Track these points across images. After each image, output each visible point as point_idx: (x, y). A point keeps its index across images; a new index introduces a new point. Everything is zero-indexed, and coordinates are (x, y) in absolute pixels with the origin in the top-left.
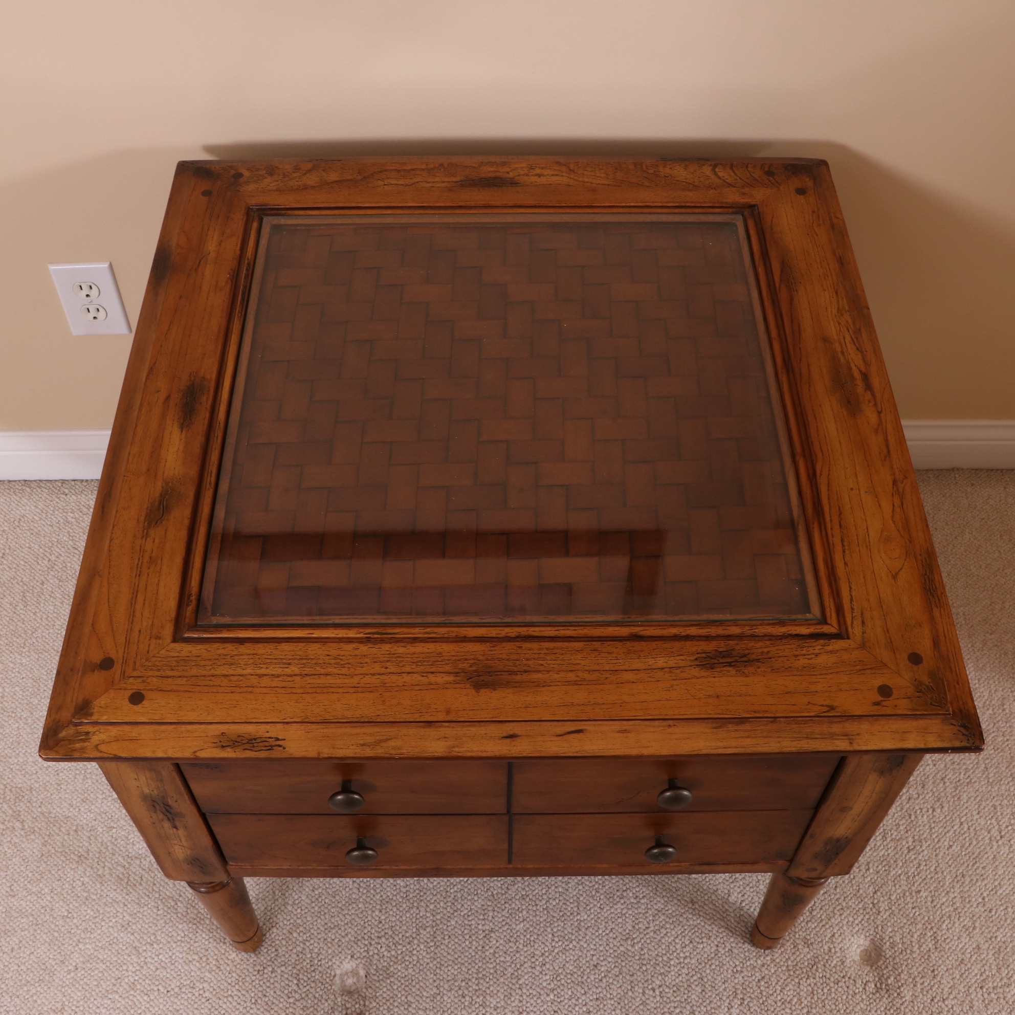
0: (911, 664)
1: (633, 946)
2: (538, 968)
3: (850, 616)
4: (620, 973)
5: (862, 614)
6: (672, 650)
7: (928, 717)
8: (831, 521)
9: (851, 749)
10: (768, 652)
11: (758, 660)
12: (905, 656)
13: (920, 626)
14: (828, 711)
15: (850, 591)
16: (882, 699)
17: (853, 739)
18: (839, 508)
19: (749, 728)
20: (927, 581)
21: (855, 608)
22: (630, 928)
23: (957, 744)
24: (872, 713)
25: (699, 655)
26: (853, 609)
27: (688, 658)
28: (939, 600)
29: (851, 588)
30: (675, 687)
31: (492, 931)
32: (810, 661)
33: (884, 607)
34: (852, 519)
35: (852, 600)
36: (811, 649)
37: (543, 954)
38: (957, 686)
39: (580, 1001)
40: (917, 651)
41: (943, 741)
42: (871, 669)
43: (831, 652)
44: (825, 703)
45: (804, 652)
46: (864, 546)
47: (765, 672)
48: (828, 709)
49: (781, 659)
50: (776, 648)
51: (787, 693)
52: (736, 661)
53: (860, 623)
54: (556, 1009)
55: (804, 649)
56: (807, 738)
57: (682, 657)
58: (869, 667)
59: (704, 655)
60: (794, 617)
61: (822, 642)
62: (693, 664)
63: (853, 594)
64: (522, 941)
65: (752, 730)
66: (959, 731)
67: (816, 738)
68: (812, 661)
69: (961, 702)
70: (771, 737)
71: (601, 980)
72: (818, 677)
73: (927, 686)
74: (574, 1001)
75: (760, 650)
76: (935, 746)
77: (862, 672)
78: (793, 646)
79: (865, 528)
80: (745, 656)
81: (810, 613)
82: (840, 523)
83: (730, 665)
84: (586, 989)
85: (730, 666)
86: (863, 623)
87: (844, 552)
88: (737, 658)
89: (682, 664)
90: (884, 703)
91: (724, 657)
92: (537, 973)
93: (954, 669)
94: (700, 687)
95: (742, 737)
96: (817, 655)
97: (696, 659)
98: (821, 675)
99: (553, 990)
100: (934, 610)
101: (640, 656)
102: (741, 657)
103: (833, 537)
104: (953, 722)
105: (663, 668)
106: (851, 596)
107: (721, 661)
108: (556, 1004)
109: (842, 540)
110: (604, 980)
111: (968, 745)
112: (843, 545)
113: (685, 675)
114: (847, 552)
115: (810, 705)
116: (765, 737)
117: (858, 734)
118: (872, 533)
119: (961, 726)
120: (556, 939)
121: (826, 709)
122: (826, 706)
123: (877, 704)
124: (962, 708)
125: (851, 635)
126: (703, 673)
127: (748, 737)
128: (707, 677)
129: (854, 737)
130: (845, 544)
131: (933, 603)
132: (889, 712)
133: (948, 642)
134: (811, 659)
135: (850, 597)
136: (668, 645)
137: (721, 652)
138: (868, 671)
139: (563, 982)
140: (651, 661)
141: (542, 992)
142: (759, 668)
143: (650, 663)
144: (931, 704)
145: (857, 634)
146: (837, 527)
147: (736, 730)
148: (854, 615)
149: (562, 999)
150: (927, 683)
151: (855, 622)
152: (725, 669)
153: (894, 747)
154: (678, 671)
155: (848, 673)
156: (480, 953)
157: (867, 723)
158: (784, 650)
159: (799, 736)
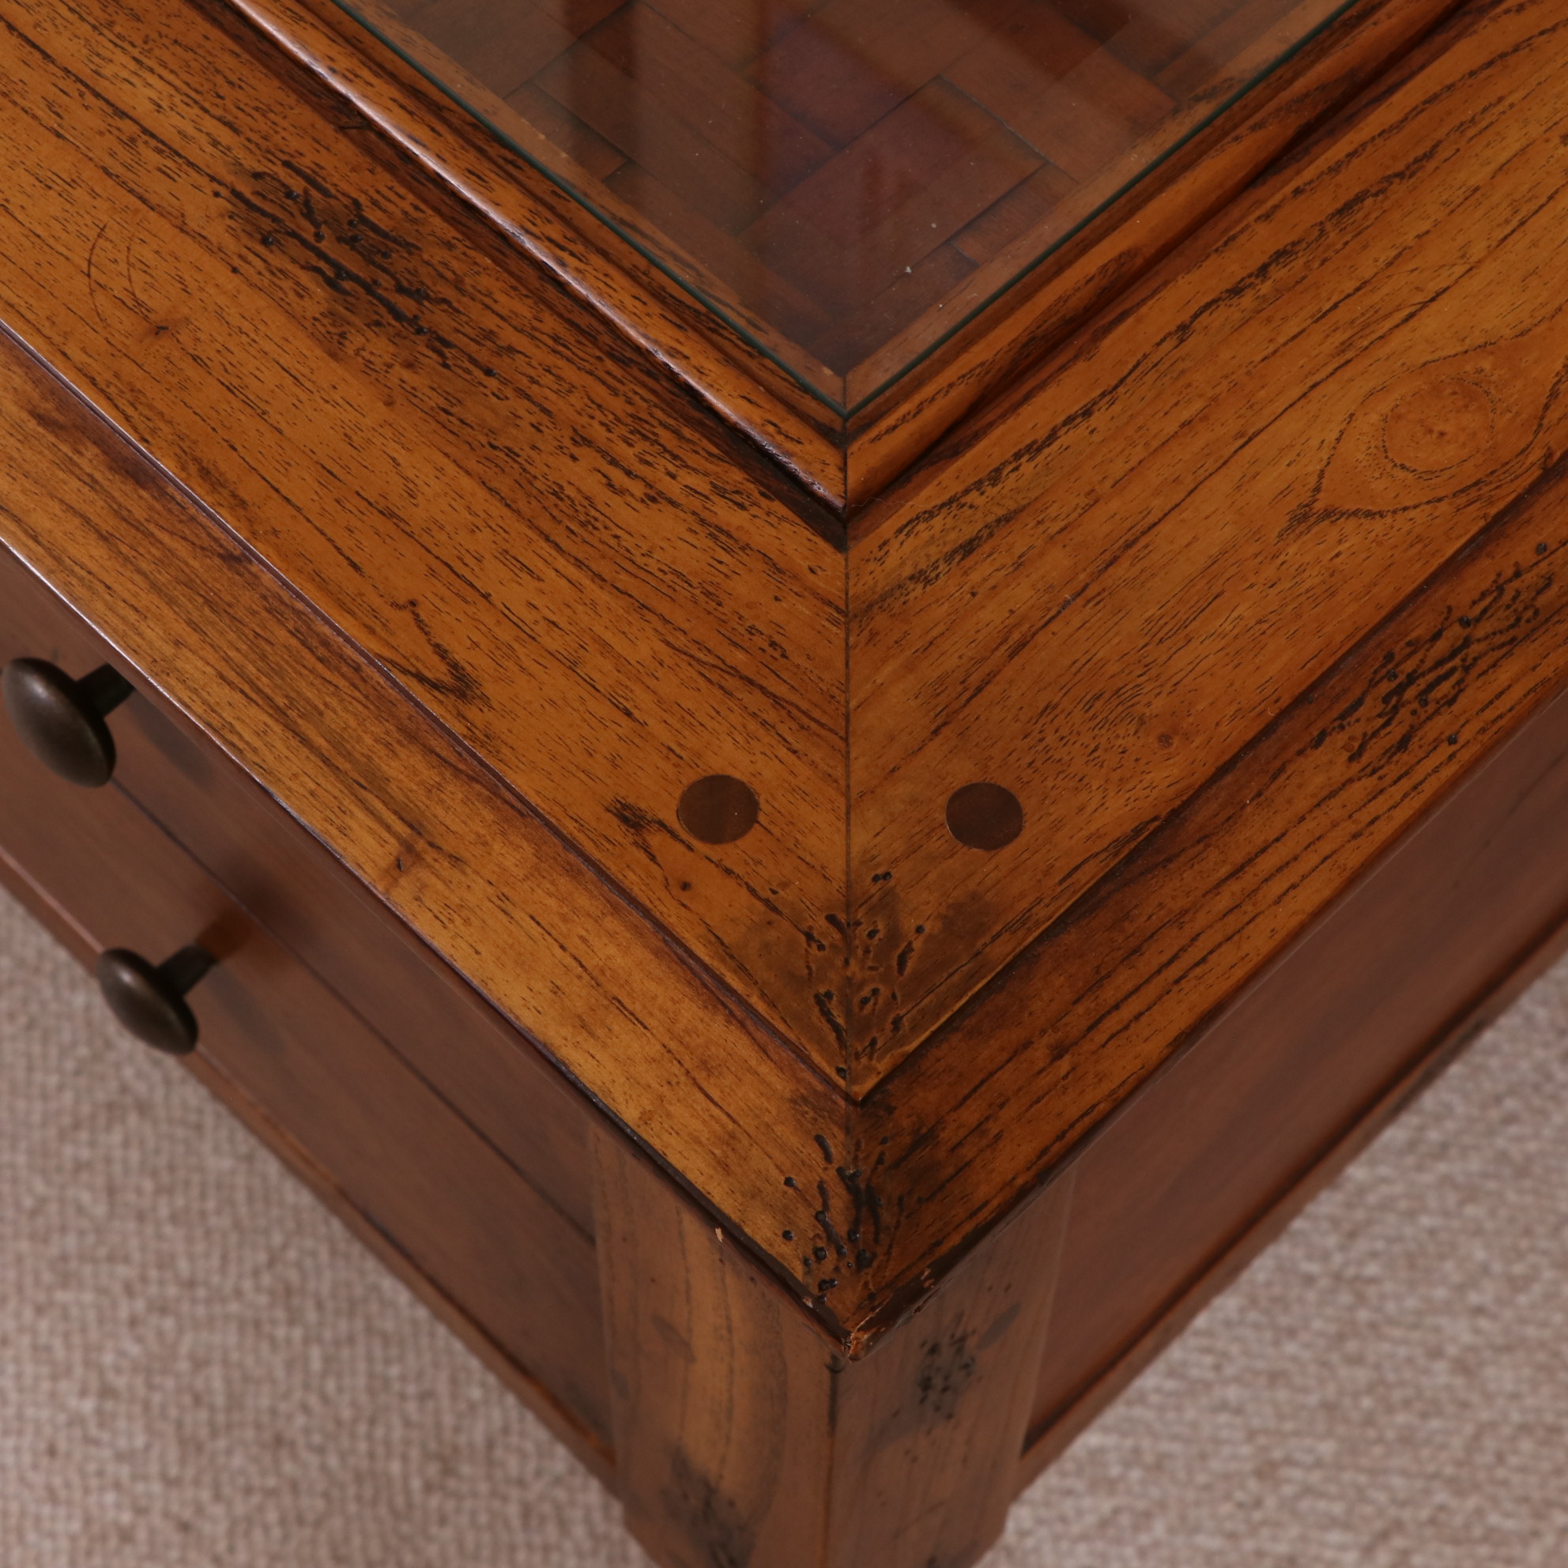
0: (941, 817)
1: (428, 1488)
2: (140, 1305)
3: (957, 488)
4: (318, 1524)
5: (1007, 519)
6: (225, 90)
7: (762, 1036)
8: (1335, 169)
9: (379, 890)
10: (511, 350)
11: (439, 343)
12: (963, 772)
13: (1165, 739)
14: (435, 686)
15: (1070, 420)
16: (671, 818)
17: (418, 858)
18: (1429, 155)
19: (139, 514)
20: (1442, 647)
21: (1010, 482)
22: (479, 1438)
23: (762, 1229)
24: (569, 827)
25: (282, 173)
26: (995, 476)
27: (240, 154)
28: (1403, 744)
29: (1087, 413)
30: (79, 193)
31: (143, 1108)
32: (602, 495)
33: (1120, 571)
34: (1425, 226)
35: (1033, 449)
36: (664, 463)
37: (191, 1284)
38: (1039, 1053)
39: (140, 1488)
40: (1028, 803)
41: (724, 1167)
42: (777, 700)
43: (718, 533)
44: (460, 655)
45: (622, 450)
46: (1339, 337)
47: (413, 392)
48: (447, 679)
49: (521, 406)
50: (551, 360)
51: (388, 514)
52: (369, 288)
53: (954, 539)
54: (62, 1446)
55: (641, 446)
56: (279, 713)
57: (225, 136)
58: (781, 690)
59: (297, 185)
60: (768, 338)
61: (736, 476)
62: (229, 178)
63: (1066, 438)
64: (180, 1202)
65: (137, 526)
66: (821, 1188)
67: (305, 741)
68: (616, 501)
69: (970, 1115)
70: (171, 602)
71: (248, 1491)
72: (561, 563)
73: (894, 935)
74: (125, 1471)
75: (490, 322)
76: (676, 1160)
77: (731, 683)
78: (617, 405)
79: (1433, 287)
80: (419, 294)
81: (841, 371)
82: (1359, 198)
83: (335, 279)
84: (190, 1473)
85: (331, 283)
86: (968, 548)
87: (1236, 291)
88: (385, 280)
89: (202, 153)
90: (656, 840)
91: (352, 242)
92: (123, 1312)
93: (1109, 994)
94: (150, 257)
95: (87, 520)
96: (654, 497)
97: (257, 176)
98: (579, 563)
99: (106, 1392)
100: (1320, 755)
101: (110, 24)
102: (400, 289)
103: (1267, 217)
104: (837, 1143)
105: (122, 114)
106: (1053, 436)
107: (323, 246)
108: (77, 1433)
109: (1281, 255)
110: (256, 1499)
111: (798, 1271)
112: (1263, 271)
113: (158, 188)
114: (1247, 300)
115: (406, 616)
116: (154, 587)
117: (456, 860)
118: (1430, 323)
119: (848, 1181)
120: (266, 1279)
121: (438, 670)
122: (455, 666)
123: (632, 818)
124: (949, 1134)
125: (865, 546)
126: (218, 231)
127: (105, 538)
128: (215, 250)
129: (430, 856)
130: (1278, 273)
131: (1357, 730)
132: (632, 881)
133: (1223, 901)
134: (620, 492)
135: (1042, 434)
136: (230, 61)
137: (365, 221)
138: (754, 700)
139: (157, 1398)
140: (120, 64)
141: (79, 1371)
142: (409, 365)
143: (108, 70)
144: (822, 1001)
145: (892, 561)
146: (1325, 202)
147: (93, 484)
148: (973, 497)
149: (105, 1436)
150: (909, 924)
151: (937, 522)
152: (305, 278)
153: (527, 1019)
154: (155, 159)
155: (680, 641)
156: (52, 1132)
157: (528, 849)
158: (572, 388)
159: (264, 682)
